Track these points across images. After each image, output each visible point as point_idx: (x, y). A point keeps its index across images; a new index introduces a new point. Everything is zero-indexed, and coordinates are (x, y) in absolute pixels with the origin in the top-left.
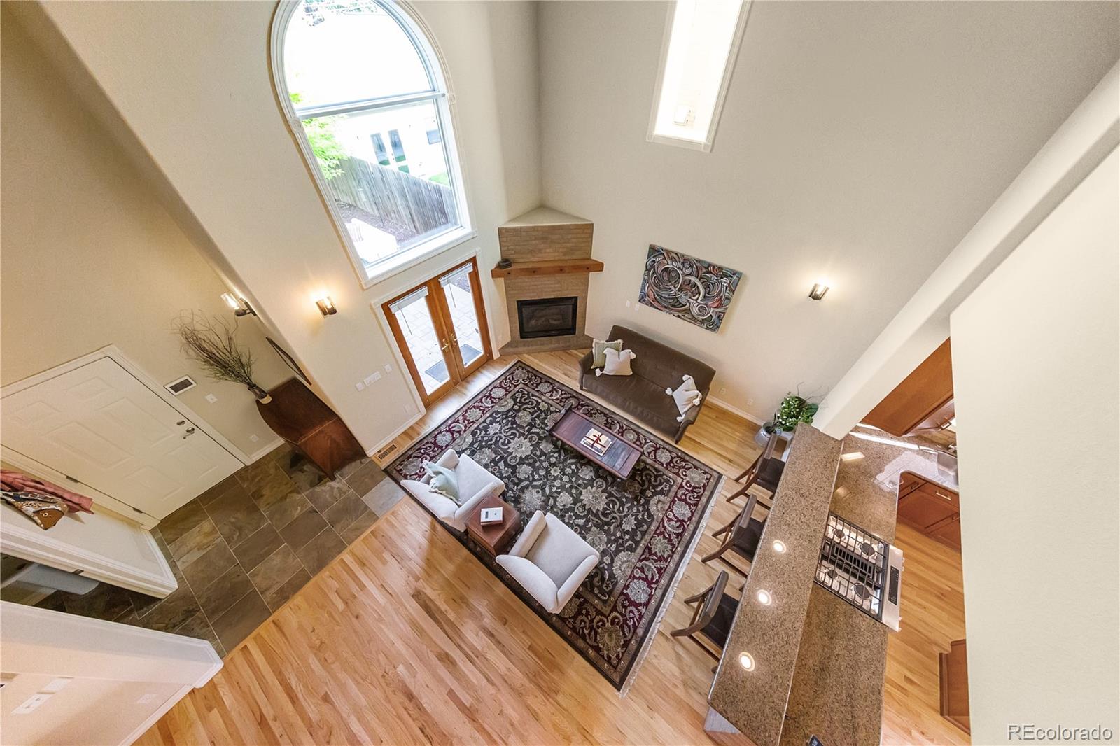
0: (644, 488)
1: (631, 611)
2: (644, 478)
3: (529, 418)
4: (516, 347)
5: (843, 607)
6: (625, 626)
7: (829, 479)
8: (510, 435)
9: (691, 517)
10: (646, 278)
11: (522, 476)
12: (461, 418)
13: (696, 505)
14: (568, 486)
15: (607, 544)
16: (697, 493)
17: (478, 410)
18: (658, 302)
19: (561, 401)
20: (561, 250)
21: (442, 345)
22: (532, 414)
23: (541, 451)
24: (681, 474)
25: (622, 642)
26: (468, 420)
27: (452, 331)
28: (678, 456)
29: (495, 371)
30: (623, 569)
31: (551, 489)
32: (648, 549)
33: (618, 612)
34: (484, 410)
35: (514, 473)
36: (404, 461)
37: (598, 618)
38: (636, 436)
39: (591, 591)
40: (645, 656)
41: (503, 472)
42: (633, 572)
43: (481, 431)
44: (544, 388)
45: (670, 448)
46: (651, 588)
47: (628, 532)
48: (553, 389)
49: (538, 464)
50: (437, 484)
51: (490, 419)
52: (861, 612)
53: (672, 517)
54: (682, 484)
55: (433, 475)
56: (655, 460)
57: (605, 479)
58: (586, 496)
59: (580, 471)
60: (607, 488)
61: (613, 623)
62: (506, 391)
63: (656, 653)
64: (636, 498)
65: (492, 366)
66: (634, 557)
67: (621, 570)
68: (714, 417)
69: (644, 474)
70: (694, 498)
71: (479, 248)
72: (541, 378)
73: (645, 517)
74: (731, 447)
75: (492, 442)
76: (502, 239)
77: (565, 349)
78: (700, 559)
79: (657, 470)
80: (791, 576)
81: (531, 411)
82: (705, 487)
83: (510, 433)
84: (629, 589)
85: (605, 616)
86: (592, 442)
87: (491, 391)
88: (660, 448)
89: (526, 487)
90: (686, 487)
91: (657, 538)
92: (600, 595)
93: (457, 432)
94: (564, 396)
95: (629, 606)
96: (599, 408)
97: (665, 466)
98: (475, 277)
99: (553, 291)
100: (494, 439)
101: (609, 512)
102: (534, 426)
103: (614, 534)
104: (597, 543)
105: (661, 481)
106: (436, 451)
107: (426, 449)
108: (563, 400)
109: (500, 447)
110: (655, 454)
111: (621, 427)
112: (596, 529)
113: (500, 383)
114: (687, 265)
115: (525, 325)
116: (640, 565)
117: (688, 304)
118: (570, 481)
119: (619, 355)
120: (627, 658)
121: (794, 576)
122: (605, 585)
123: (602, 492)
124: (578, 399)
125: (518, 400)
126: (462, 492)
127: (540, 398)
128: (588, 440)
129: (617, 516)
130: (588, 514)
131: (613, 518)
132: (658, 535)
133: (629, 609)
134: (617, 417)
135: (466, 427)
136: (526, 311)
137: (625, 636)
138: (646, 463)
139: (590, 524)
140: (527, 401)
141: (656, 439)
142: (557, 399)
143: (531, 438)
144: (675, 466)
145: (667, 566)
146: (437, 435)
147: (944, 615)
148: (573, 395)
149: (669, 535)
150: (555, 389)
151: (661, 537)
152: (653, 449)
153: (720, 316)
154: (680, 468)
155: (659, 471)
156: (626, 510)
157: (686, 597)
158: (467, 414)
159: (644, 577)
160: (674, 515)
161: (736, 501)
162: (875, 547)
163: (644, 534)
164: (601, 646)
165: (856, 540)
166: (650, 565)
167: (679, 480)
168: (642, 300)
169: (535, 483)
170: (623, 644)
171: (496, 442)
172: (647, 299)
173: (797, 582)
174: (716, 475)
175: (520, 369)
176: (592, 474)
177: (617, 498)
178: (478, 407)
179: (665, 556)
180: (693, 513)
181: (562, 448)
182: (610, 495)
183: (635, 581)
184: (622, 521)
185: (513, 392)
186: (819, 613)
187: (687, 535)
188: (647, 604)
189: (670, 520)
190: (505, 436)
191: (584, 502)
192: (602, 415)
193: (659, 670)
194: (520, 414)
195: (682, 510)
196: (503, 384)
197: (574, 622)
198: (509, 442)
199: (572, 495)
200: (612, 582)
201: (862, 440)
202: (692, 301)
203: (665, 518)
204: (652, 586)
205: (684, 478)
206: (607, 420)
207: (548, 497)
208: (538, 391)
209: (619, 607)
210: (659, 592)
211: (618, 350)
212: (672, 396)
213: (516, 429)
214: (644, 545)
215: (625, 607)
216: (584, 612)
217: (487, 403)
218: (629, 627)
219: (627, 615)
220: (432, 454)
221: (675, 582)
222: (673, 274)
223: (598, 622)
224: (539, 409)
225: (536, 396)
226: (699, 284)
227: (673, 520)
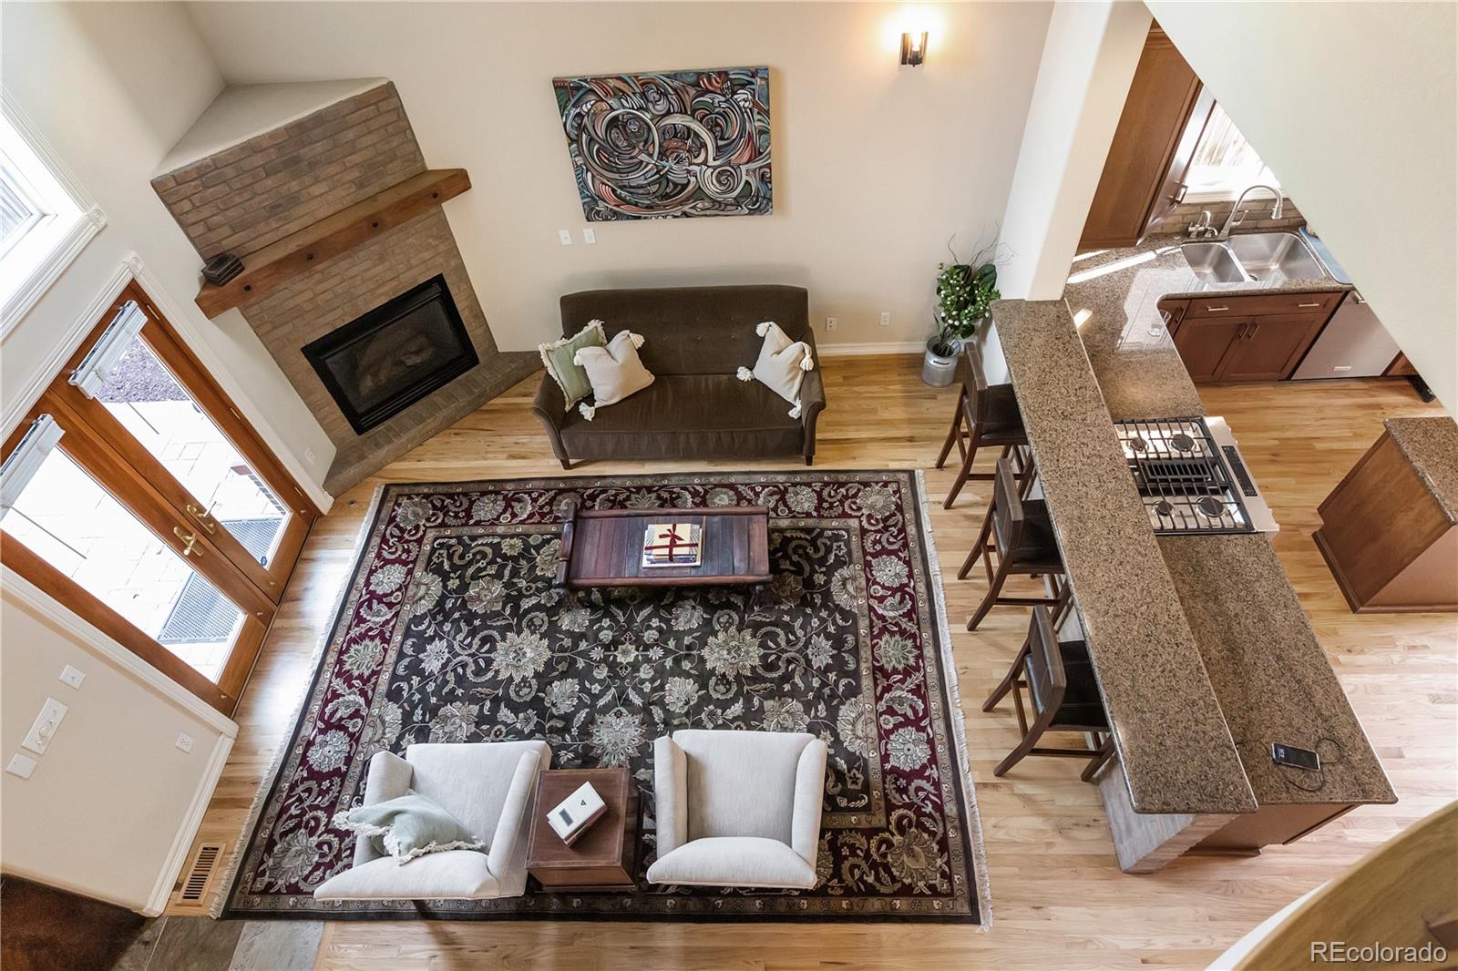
0: (806, 574)
1: (919, 789)
2: (795, 558)
3: (497, 589)
4: (362, 457)
5: (1205, 545)
6: (923, 819)
7: (1082, 369)
8: (481, 646)
9: (911, 571)
10: (580, 160)
11: (565, 707)
12: (338, 684)
13: (906, 545)
14: (669, 663)
15: (807, 712)
16: (895, 526)
17: (367, 641)
18: (628, 203)
19: (543, 515)
20: (348, 177)
21: (179, 546)
22: (499, 576)
23: (570, 633)
24: (850, 512)
25: (936, 847)
26: (360, 677)
27: (183, 497)
28: (826, 484)
29: (347, 537)
30: (860, 733)
31: (640, 692)
32: (879, 671)
33: (899, 807)
34: (382, 634)
35: (543, 713)
36: (262, 862)
37: (874, 843)
38: (731, 493)
39: (832, 811)
40: (981, 841)
41: (519, 726)
42: (879, 727)
43: (407, 679)
44: (485, 509)
45: (805, 478)
46: (923, 729)
47: (828, 668)
48: (509, 502)
49: (581, 664)
50: (408, 839)
51: (409, 642)
52: (1226, 536)
53: (881, 592)
54: (862, 527)
55: (379, 831)
56: (793, 515)
57: (730, 606)
58: (716, 657)
59: (673, 622)
60: (742, 620)
61: (902, 830)
62: (405, 563)
63: (993, 821)
64: (805, 602)
65: (330, 531)
66: (865, 701)
67: (858, 738)
68: (841, 380)
69: (790, 551)
70: (895, 537)
71: (133, 254)
72: (465, 494)
73: (840, 622)
74: (897, 417)
75: (451, 685)
76: (176, 208)
77: (477, 406)
78: (963, 629)
79: (808, 530)
80: (1124, 546)
81: (492, 570)
82: (900, 508)
83: (477, 642)
84: (891, 759)
85: (883, 830)
86: (666, 551)
87: (368, 583)
88: (786, 489)
89: (590, 720)
90: (873, 528)
91: (882, 643)
92: (852, 805)
93: (351, 717)
94: (541, 501)
95: (909, 784)
96: (628, 483)
97: (815, 514)
98: (161, 334)
99: (378, 287)
100: (451, 677)
101: (773, 657)
102: (521, 596)
103: (809, 688)
104: (789, 723)
105: (825, 544)
106: (329, 789)
107: (300, 800)
108: (546, 509)
109: (476, 685)
110: (786, 505)
111: (695, 494)
112: (771, 702)
113: (379, 556)
114: (652, 95)
115: (350, 397)
116: (882, 706)
117: (693, 179)
118: (668, 652)
119: (609, 352)
120: (958, 864)
121: (1128, 544)
122: (849, 781)
123: (739, 630)
124: (574, 490)
125: (446, 567)
126: (466, 822)
127: (493, 535)
128: (655, 552)
129: (793, 654)
130: (740, 686)
131: (789, 662)
132: (879, 636)
133: (912, 788)
134: (674, 481)
135: (363, 693)
136: (334, 362)
137: (933, 834)
138: (781, 531)
139: (756, 701)
140: (469, 556)
141: (771, 476)
142: (531, 516)
143: (531, 624)
144: (831, 504)
145: (924, 676)
146: (304, 755)
147: (1291, 481)
148: (556, 489)
149: (896, 624)
150: (513, 499)
151: (886, 637)
152: (777, 497)
153: (763, 176)
154: (842, 503)
155: (813, 529)
156: (800, 633)
157: (980, 704)
158: (347, 667)
159: (902, 719)
160: (883, 587)
161: (963, 497)
162: (1190, 433)
163: (855, 651)
164: (907, 881)
165: (1163, 439)
166: (898, 693)
167: (854, 523)
168: (592, 214)
169: (601, 703)
170: (939, 850)
171: (461, 680)
172: (601, 206)
173: (1137, 550)
174: (903, 477)
175: (405, 501)
176: (699, 612)
177: (770, 624)
178: (362, 637)
179: (912, 662)
180: (908, 563)
181: (610, 601)
182: (756, 626)
183: (892, 737)
184: (806, 657)
185: (423, 558)
186: (1182, 575)
187: (923, 606)
188: (933, 759)
189: (881, 599)
190: (472, 655)
191: (720, 670)
192: (644, 491)
193: (1015, 843)
194: (472, 592)
195: (889, 571)
196: (385, 554)
197: (841, 881)
198: (489, 662)
199: (688, 675)
200: (858, 769)
201: (1083, 285)
202: (696, 168)
203: (872, 602)
204: (922, 724)
205: (858, 514)
206: (659, 497)
207: (646, 709)
208: (478, 523)
209: (896, 798)
210: (939, 726)
211: (601, 345)
212: (754, 380)
213: (484, 626)
214: (868, 668)
215: (904, 791)
216: (845, 851)
217: (378, 614)
218: (930, 816)
219: (915, 800)
220: (325, 802)
221: (952, 693)
222: (633, 127)
223: (879, 848)
224: (505, 557)
225: (481, 536)
226: (696, 126)
227: (886, 597)
